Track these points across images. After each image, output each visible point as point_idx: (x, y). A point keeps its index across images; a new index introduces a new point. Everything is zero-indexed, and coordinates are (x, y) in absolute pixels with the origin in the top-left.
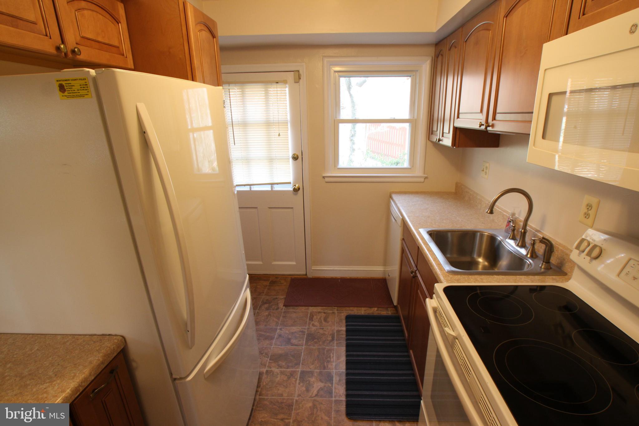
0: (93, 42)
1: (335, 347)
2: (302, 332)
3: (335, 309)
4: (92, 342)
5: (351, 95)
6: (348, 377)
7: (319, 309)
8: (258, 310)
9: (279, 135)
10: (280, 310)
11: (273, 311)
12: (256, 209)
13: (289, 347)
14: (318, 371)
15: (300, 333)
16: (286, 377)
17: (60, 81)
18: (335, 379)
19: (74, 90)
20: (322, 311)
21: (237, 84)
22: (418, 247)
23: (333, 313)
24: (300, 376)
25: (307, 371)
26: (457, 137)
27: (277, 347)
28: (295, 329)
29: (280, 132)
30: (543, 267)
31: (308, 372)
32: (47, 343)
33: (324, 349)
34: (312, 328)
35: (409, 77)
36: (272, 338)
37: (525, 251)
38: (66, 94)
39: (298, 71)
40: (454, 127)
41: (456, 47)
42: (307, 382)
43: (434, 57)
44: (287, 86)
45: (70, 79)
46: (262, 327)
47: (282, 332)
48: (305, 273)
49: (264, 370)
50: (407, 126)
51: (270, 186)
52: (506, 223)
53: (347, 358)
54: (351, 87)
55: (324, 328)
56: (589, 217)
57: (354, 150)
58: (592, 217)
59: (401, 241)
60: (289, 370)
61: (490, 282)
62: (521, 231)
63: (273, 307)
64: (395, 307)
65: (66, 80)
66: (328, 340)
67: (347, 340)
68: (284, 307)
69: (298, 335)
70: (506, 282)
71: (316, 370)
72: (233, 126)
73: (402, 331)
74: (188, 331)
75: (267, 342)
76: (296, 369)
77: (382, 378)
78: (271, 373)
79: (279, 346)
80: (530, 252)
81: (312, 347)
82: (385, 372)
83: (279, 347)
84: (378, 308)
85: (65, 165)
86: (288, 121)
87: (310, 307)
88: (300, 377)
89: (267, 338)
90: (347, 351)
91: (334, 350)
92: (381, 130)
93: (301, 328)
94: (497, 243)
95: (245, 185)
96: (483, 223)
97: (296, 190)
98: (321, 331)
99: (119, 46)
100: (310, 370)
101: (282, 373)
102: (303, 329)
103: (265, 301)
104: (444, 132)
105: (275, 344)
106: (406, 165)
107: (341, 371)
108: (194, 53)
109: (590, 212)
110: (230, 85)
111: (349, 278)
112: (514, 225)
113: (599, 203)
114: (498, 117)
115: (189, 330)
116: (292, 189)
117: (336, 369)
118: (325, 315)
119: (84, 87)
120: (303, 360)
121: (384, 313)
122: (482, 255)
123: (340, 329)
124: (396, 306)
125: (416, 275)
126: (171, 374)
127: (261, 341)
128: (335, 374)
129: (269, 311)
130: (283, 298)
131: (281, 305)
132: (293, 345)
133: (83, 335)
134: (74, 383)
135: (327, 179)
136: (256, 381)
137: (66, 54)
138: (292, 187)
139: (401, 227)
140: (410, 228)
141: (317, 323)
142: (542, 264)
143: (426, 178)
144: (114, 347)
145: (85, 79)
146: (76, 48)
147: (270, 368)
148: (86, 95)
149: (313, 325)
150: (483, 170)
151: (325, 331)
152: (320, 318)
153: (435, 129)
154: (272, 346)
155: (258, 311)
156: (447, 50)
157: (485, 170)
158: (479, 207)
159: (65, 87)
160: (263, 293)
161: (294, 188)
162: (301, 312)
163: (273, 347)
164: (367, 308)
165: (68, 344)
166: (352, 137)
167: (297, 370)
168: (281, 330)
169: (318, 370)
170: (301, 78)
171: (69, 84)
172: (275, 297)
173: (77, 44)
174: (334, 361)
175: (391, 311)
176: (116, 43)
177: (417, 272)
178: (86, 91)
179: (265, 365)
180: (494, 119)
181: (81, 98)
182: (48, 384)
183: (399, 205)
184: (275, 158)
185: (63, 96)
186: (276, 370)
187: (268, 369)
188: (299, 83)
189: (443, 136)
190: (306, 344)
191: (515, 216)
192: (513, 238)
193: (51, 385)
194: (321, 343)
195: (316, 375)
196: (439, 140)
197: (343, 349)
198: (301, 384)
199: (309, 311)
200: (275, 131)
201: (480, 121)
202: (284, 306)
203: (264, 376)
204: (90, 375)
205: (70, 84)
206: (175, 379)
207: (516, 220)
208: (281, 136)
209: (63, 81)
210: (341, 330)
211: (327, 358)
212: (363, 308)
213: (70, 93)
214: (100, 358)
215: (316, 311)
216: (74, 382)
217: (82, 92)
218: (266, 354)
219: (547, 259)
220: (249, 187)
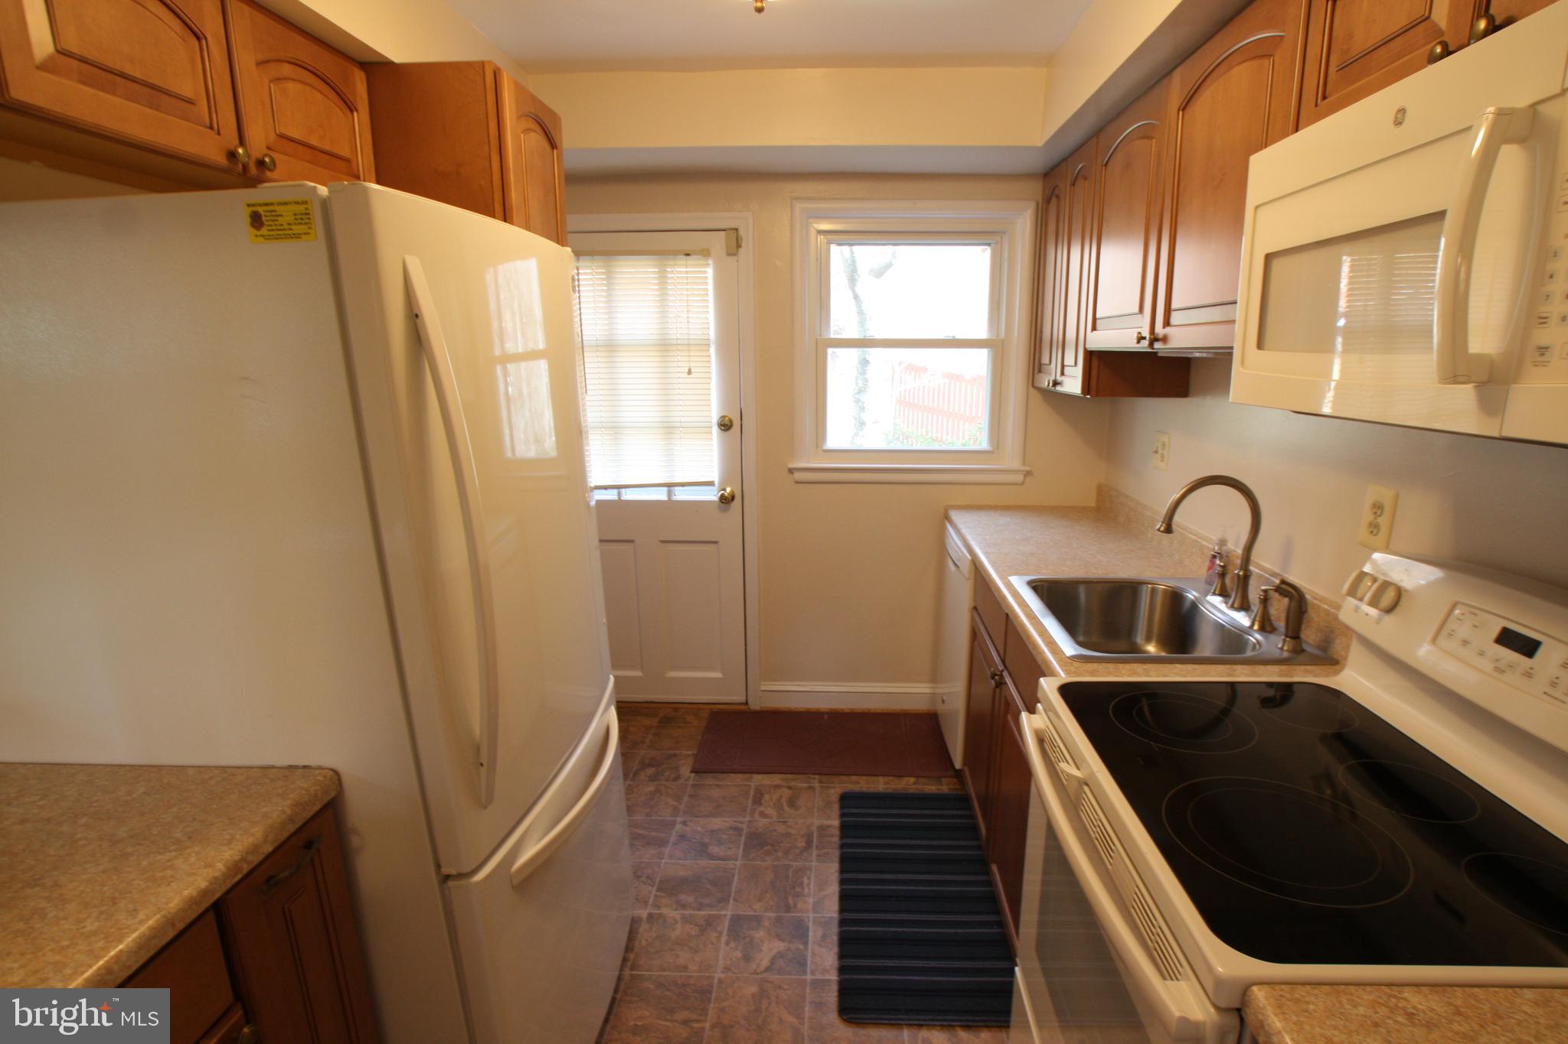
0: (300, 148)
1: (814, 864)
2: (736, 829)
3: (814, 779)
4: (267, 780)
5: (856, 297)
6: (844, 928)
7: (776, 779)
8: (631, 780)
9: (690, 372)
10: (682, 781)
11: (664, 783)
12: (631, 544)
13: (704, 862)
14: (773, 915)
15: (731, 832)
16: (696, 927)
17: (254, 205)
18: (814, 933)
19: (282, 225)
20: (784, 783)
21: (595, 257)
22: (1007, 615)
23: (811, 788)
24: (730, 926)
25: (747, 915)
26: (1094, 373)
27: (674, 862)
28: (717, 823)
29: (692, 364)
30: (1286, 648)
31: (749, 918)
32: (165, 781)
33: (787, 867)
34: (757, 821)
35: (986, 247)
36: (663, 843)
37: (1247, 619)
38: (264, 231)
39: (737, 230)
40: (1086, 351)
41: (1085, 179)
42: (747, 940)
43: (1040, 201)
44: (710, 262)
45: (273, 201)
46: (639, 817)
47: (688, 829)
48: (742, 699)
49: (644, 914)
50: (982, 356)
51: (665, 489)
52: (1207, 564)
53: (844, 887)
54: (856, 277)
55: (789, 820)
56: (1378, 532)
57: (862, 424)
58: (1384, 530)
59: (970, 614)
60: (703, 913)
61: (1165, 676)
62: (1238, 575)
63: (667, 774)
64: (958, 774)
65: (266, 205)
66: (796, 848)
67: (842, 846)
68: (693, 775)
69: (726, 837)
70: (1200, 676)
71: (767, 914)
72: (585, 349)
73: (975, 828)
74: (482, 765)
75: (652, 851)
76: (719, 910)
77: (926, 930)
78: (661, 921)
79: (680, 859)
80: (1257, 619)
81: (760, 863)
82: (932, 917)
83: (680, 861)
84: (918, 777)
85: (246, 379)
86: (711, 342)
87: (755, 776)
88: (729, 930)
89: (650, 842)
90: (842, 871)
91: (810, 869)
92: (930, 381)
93: (734, 821)
94: (1187, 605)
95: (606, 488)
96: (1156, 567)
97: (726, 501)
98: (781, 828)
99: (349, 157)
100: (753, 913)
101: (685, 920)
102: (737, 822)
103: (647, 761)
104: (1065, 363)
105: (671, 857)
106: (983, 443)
107: (829, 915)
108: (512, 177)
109: (1379, 520)
110: (581, 258)
111: (848, 711)
112: (1222, 564)
113: (1397, 497)
114: (1176, 318)
115: (484, 764)
116: (715, 498)
117: (815, 910)
118: (791, 792)
119: (302, 219)
120: (735, 892)
121: (931, 788)
122: (1155, 638)
123: (827, 823)
124: (960, 770)
125: (1003, 681)
126: (438, 866)
127: (638, 849)
128: (814, 922)
129: (656, 783)
130: (690, 755)
131: (685, 770)
132: (712, 857)
133: (246, 767)
134: (231, 852)
135: (798, 476)
136: (624, 937)
137: (245, 167)
138: (716, 493)
139: (968, 579)
140: (989, 575)
141: (770, 811)
142: (1284, 641)
143: (1028, 474)
144: (315, 790)
145: (306, 202)
146: (266, 155)
147: (659, 907)
148: (306, 234)
149: (763, 815)
150: (1156, 452)
151: (791, 827)
152: (779, 800)
153: (1045, 360)
154: (664, 861)
155: (631, 783)
156: (1068, 186)
157: (1160, 451)
158: (1149, 535)
159: (264, 218)
160: (644, 742)
161: (722, 495)
162: (735, 785)
163: (666, 863)
164: (890, 778)
165: (213, 782)
166: (858, 393)
167: (723, 913)
168: (685, 825)
169: (773, 912)
170: (743, 245)
171: (271, 211)
172: (671, 752)
173: (268, 148)
174: (812, 892)
175: (947, 785)
176: (345, 152)
177: (1005, 674)
178: (306, 227)
179: (646, 903)
180: (1167, 323)
181: (295, 240)
182: (174, 853)
183: (964, 531)
184: (678, 424)
185: (256, 236)
186: (671, 913)
187: (652, 911)
188: (736, 257)
189: (1062, 374)
190: (745, 855)
191: (1226, 545)
192: (1223, 593)
193: (181, 855)
194: (780, 854)
195: (767, 924)
196: (1056, 383)
197: (833, 869)
198: (733, 945)
199: (753, 785)
200: (680, 364)
201: (1139, 330)
202: (692, 772)
203: (644, 927)
204: (265, 841)
205: (275, 211)
206: (447, 877)
207: (1229, 555)
208: (694, 374)
209: (260, 205)
210: (829, 826)
211: (794, 888)
212: (881, 779)
213: (273, 230)
214: (286, 808)
215: (769, 783)
216: (231, 849)
217: (297, 229)
218: (648, 877)
219: (1294, 633)
220: (615, 492)
